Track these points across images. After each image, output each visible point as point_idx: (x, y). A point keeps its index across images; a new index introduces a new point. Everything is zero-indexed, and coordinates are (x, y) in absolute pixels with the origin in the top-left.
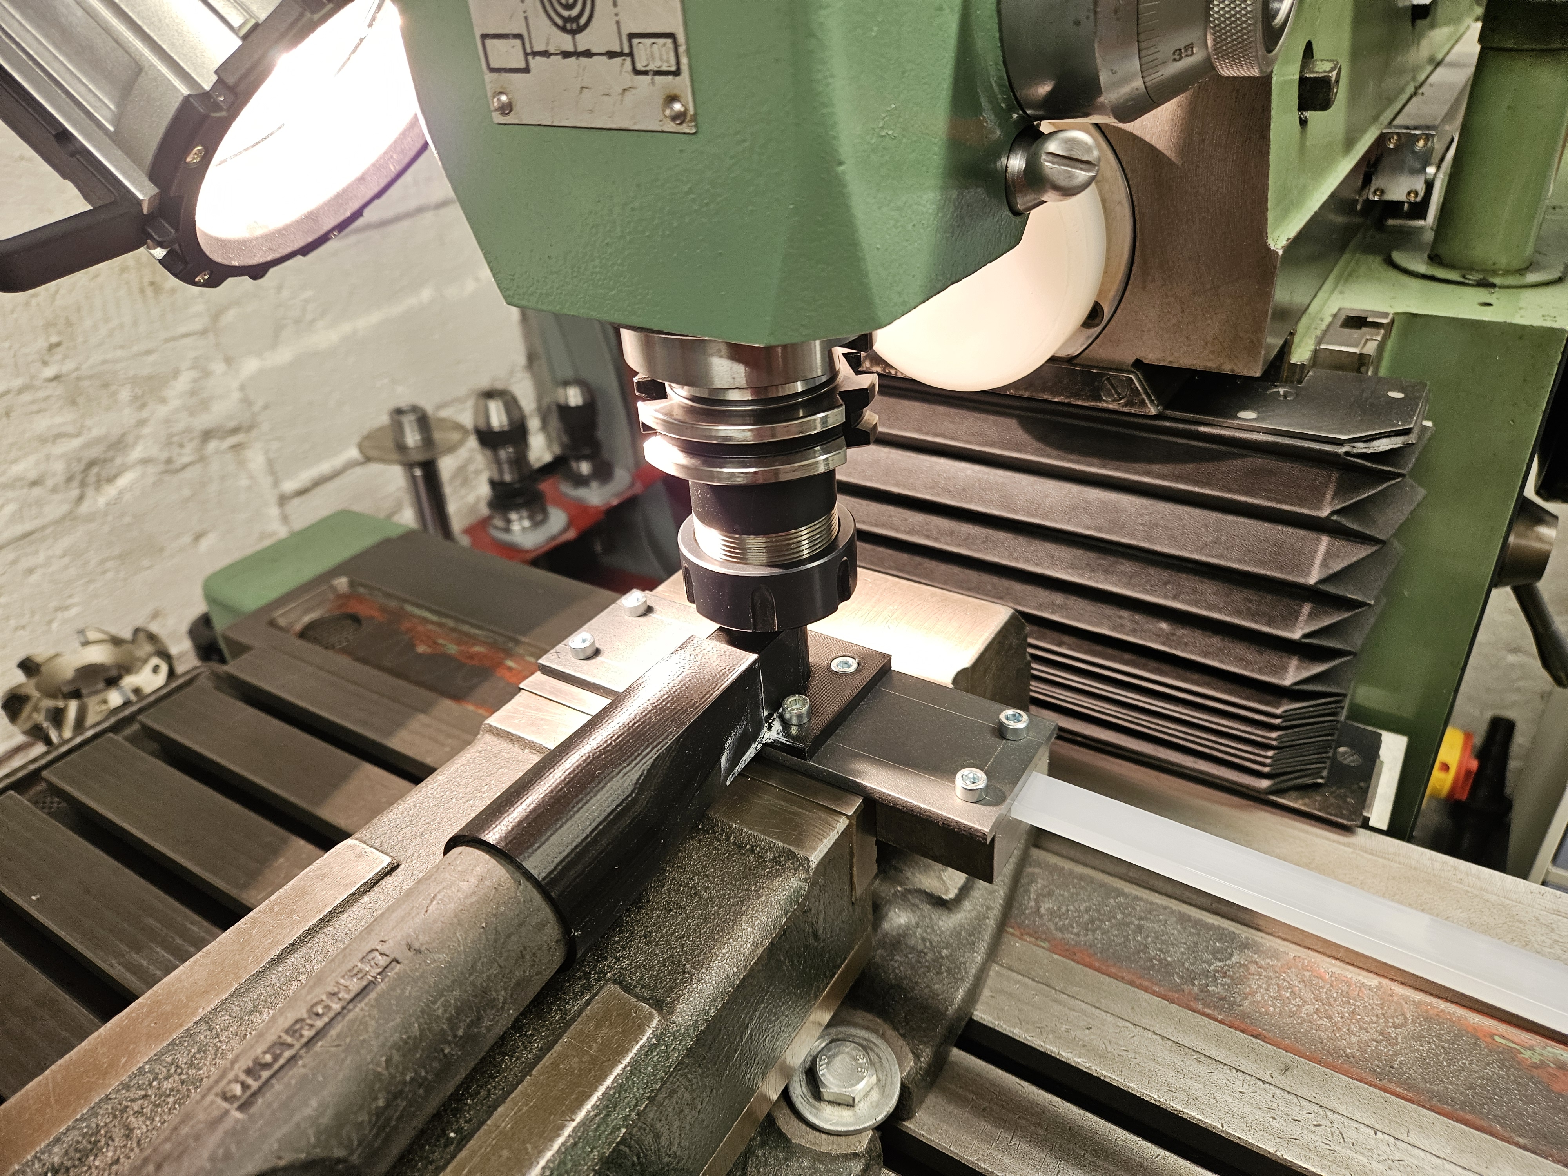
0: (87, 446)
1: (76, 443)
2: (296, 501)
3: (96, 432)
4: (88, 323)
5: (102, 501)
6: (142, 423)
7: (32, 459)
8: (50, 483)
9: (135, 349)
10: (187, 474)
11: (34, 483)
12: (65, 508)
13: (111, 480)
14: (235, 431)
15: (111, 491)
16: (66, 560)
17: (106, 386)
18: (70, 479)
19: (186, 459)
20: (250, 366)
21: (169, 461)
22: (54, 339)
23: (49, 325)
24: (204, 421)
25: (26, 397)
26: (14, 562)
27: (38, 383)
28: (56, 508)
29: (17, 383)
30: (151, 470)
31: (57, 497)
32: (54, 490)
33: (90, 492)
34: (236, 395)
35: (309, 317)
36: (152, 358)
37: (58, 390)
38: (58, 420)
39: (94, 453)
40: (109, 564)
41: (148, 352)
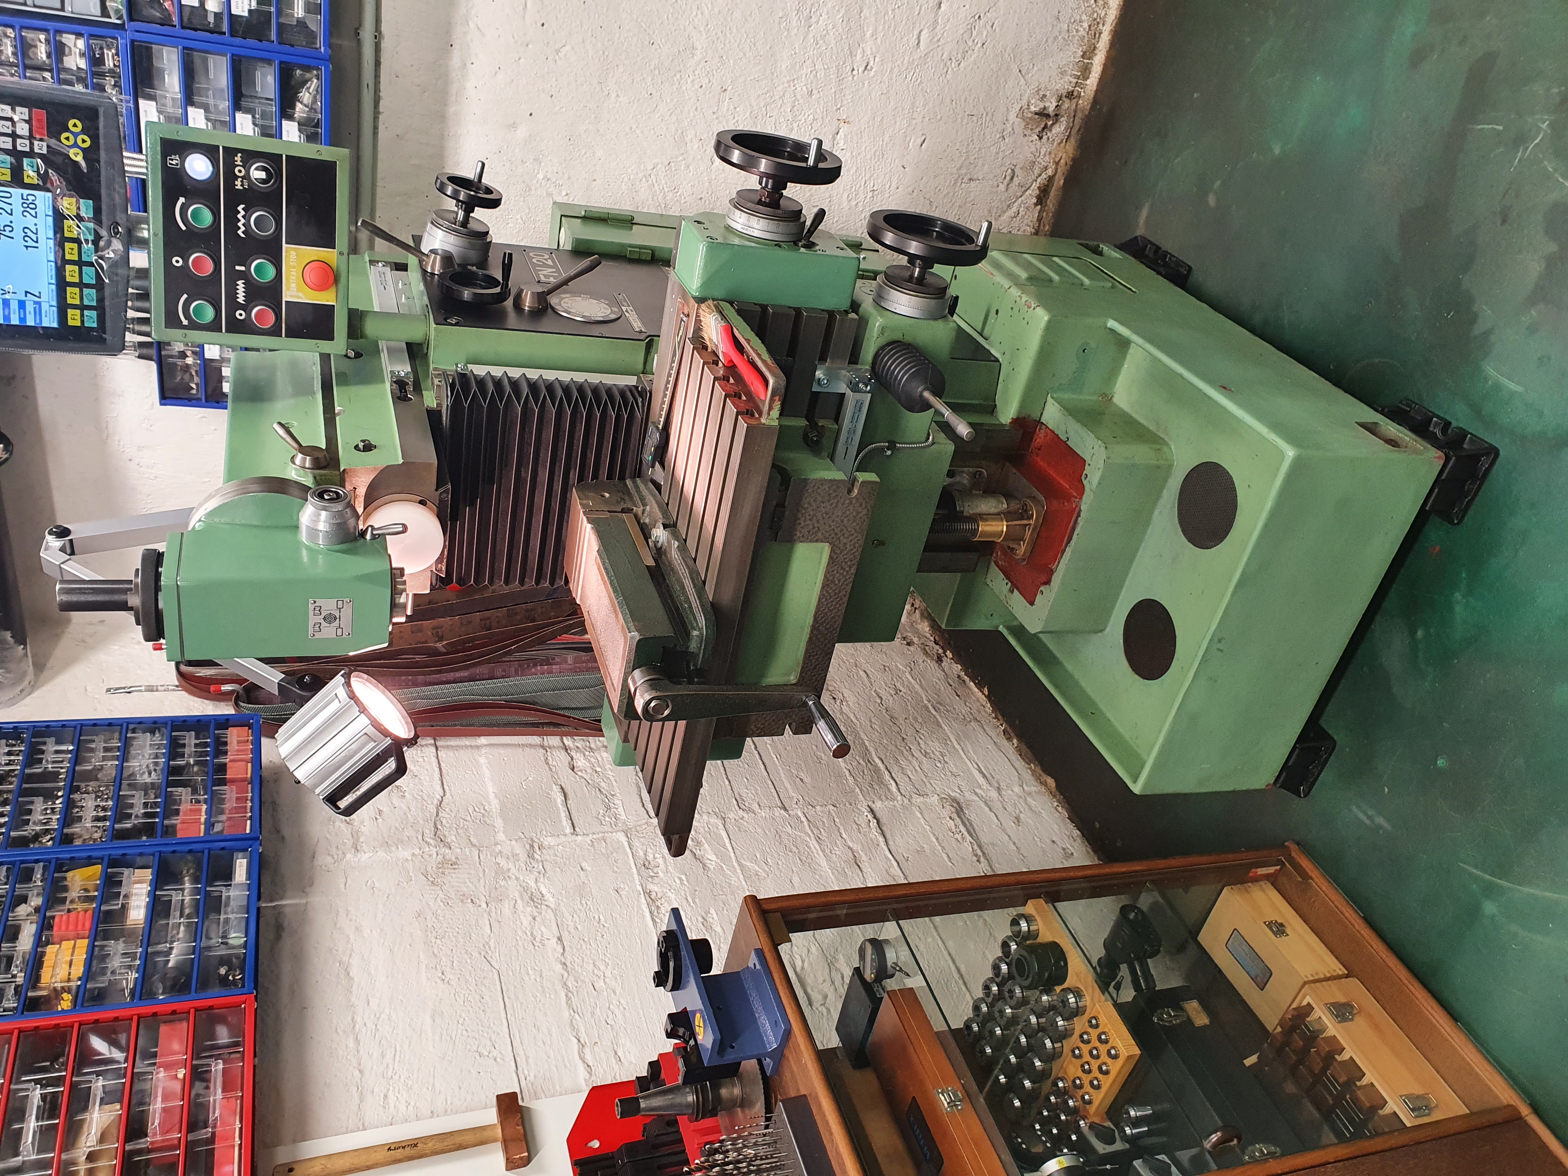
0: (522, 899)
1: (519, 901)
2: (577, 829)
3: (517, 894)
4: (465, 889)
5: (551, 899)
6: (517, 879)
7: (522, 917)
8: (536, 914)
9: (481, 876)
10: (548, 868)
11: (534, 919)
12: (550, 911)
13: (543, 896)
14: (532, 846)
15: (548, 896)
16: (575, 916)
17: (496, 888)
18: (536, 907)
19: (541, 867)
20: (501, 836)
21: (539, 873)
22: (469, 901)
23: (462, 901)
24: (523, 856)
25: (493, 915)
26: (569, 932)
27: (488, 910)
28: (550, 915)
29: (486, 915)
30: (542, 880)
31: (543, 913)
32: (540, 913)
33: (546, 903)
34: (514, 842)
35: (482, 811)
36: (487, 871)
37: (493, 905)
38: (507, 906)
39: (527, 898)
40: (584, 902)
41: (484, 871)
